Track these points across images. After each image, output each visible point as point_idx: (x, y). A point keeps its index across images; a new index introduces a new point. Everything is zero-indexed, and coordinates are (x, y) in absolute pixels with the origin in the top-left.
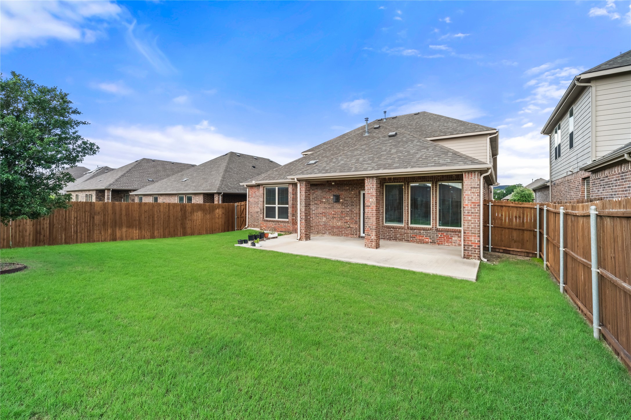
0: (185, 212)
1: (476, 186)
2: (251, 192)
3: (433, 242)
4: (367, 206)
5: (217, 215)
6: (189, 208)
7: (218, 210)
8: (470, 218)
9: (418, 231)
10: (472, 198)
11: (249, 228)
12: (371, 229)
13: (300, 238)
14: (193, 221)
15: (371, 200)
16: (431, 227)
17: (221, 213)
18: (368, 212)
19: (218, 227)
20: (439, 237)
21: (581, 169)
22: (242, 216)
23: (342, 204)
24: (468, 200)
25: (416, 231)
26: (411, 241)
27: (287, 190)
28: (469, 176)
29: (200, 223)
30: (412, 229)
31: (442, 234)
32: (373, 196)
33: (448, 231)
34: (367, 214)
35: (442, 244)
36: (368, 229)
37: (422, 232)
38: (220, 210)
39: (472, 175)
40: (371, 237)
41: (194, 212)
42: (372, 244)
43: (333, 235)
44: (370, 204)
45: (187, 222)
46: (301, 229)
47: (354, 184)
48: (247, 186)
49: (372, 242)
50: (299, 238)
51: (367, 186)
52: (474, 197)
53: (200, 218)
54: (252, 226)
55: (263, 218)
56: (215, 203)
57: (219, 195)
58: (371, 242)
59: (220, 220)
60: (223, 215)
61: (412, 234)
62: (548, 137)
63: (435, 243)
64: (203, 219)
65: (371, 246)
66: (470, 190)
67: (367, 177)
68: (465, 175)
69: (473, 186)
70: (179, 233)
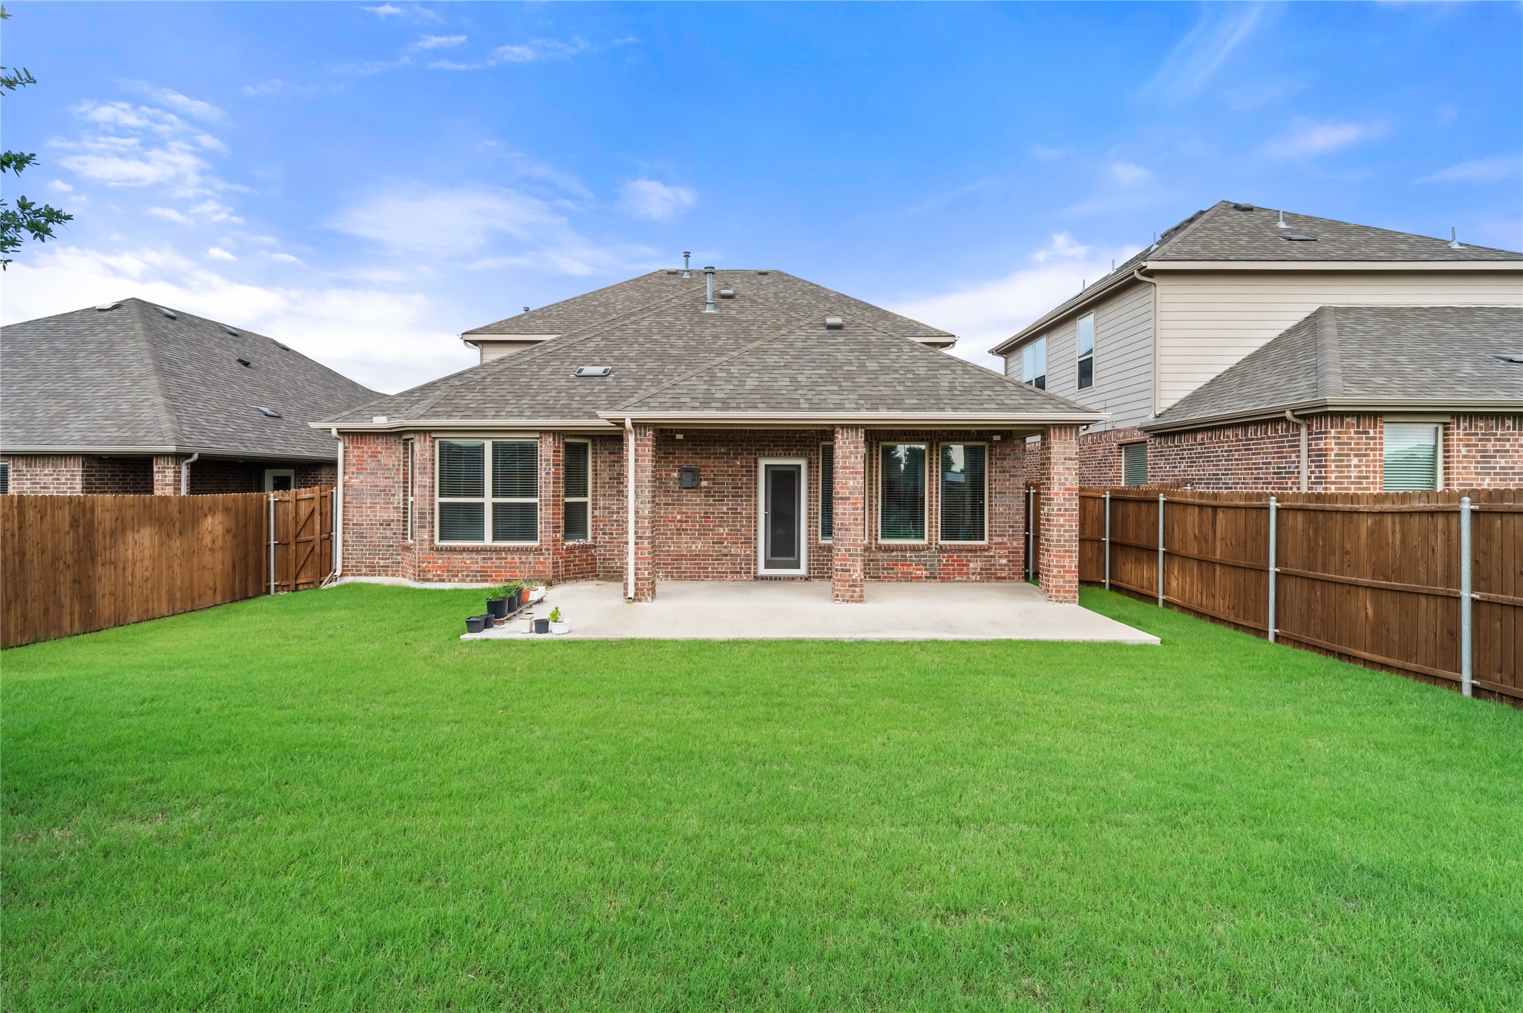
0: (91, 528)
1: (1074, 456)
2: (354, 453)
3: (932, 577)
4: (841, 498)
5: (207, 541)
6: (107, 516)
7: (210, 519)
8: (1062, 520)
9: (900, 554)
10: (1066, 479)
11: (349, 579)
12: (850, 555)
13: (636, 594)
14: (120, 566)
15: (851, 483)
16: (925, 542)
17: (219, 530)
18: (845, 514)
19: (211, 584)
20: (944, 565)
21: (1140, 429)
22: (302, 538)
23: (708, 493)
24: (1060, 484)
25: (894, 554)
26: (885, 577)
27: (529, 452)
28: (1060, 434)
29: (147, 574)
30: (888, 549)
31: (949, 557)
32: (857, 473)
33: (960, 550)
34: (842, 519)
35: (949, 578)
36: (845, 555)
37: (908, 555)
38: (219, 517)
39: (1066, 433)
40: (851, 576)
41: (123, 530)
42: (854, 591)
43: (680, 578)
44: (850, 493)
45: (100, 570)
46: (637, 569)
47: (742, 441)
48: (341, 433)
49: (855, 586)
50: (631, 594)
51: (841, 448)
52: (1070, 478)
53: (147, 553)
54: (364, 570)
55: (432, 541)
56: (158, 493)
57: (178, 463)
58: (852, 586)
59: (219, 556)
60: (229, 537)
61: (887, 560)
62: (1001, 360)
63: (935, 578)
64: (160, 555)
65: (852, 596)
66: (1063, 463)
67: (842, 426)
68: (1055, 433)
69: (1068, 456)
70: (66, 622)
